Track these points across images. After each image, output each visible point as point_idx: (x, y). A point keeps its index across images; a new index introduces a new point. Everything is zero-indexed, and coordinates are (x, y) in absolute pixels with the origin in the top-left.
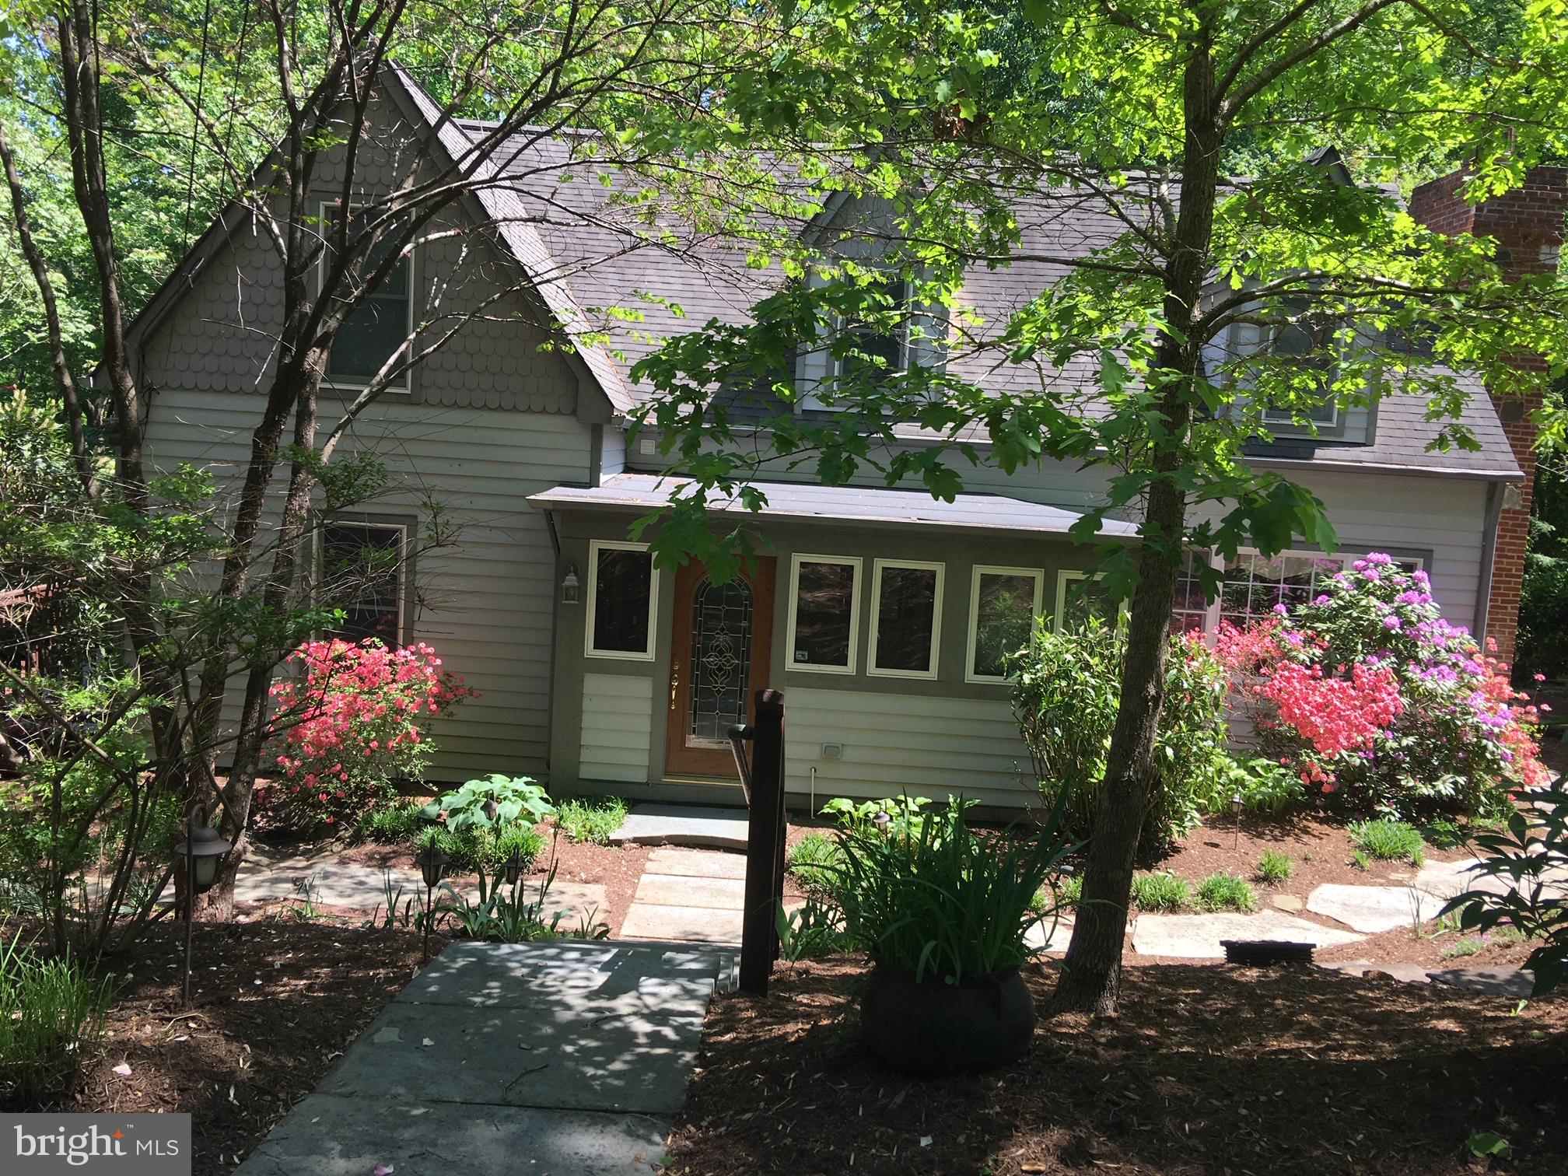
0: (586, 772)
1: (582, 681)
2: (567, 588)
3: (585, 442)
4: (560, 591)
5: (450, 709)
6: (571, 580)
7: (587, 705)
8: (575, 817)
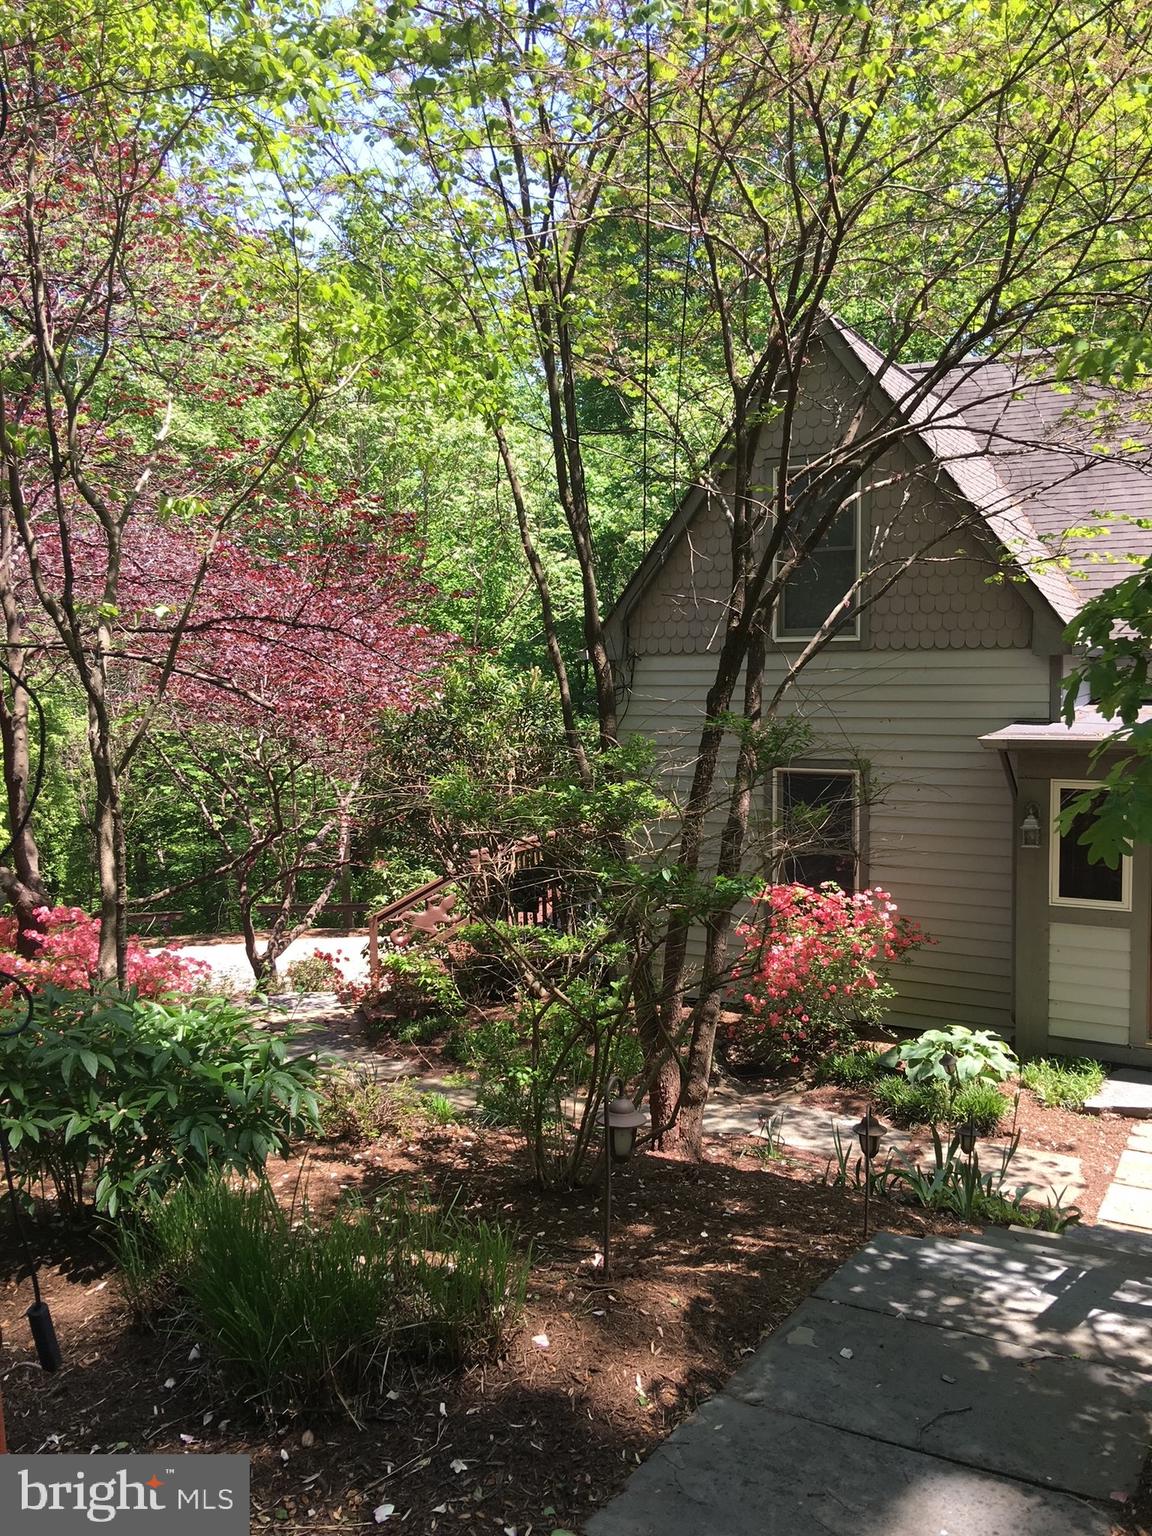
0: (1056, 1029)
1: (1048, 930)
2: (1027, 832)
3: (1042, 676)
4: (1019, 836)
5: (909, 954)
6: (1030, 823)
7: (1054, 957)
8: (1044, 1078)
